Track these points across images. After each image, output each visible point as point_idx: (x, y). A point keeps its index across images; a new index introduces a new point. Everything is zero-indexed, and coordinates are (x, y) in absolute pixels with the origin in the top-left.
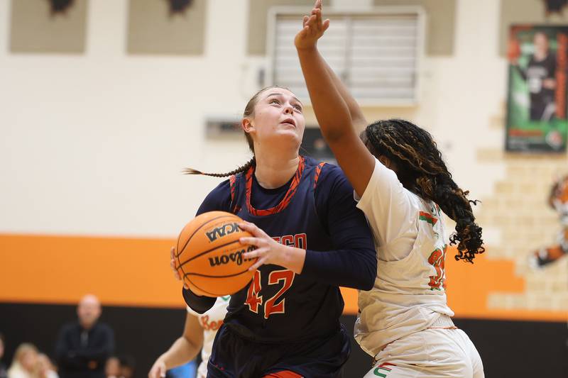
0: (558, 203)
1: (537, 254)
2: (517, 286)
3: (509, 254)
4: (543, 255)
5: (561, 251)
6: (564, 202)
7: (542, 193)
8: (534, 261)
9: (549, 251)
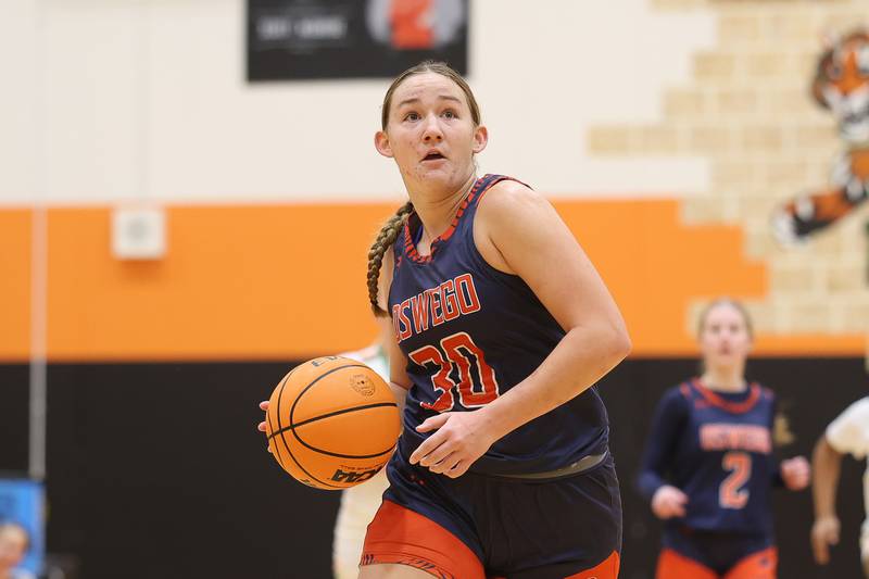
0: (833, 95)
1: (792, 209)
2: (752, 281)
3: (730, 213)
4: (805, 210)
5: (846, 202)
6: (845, 93)
7: (799, 75)
8: (785, 225)
9: (817, 201)
